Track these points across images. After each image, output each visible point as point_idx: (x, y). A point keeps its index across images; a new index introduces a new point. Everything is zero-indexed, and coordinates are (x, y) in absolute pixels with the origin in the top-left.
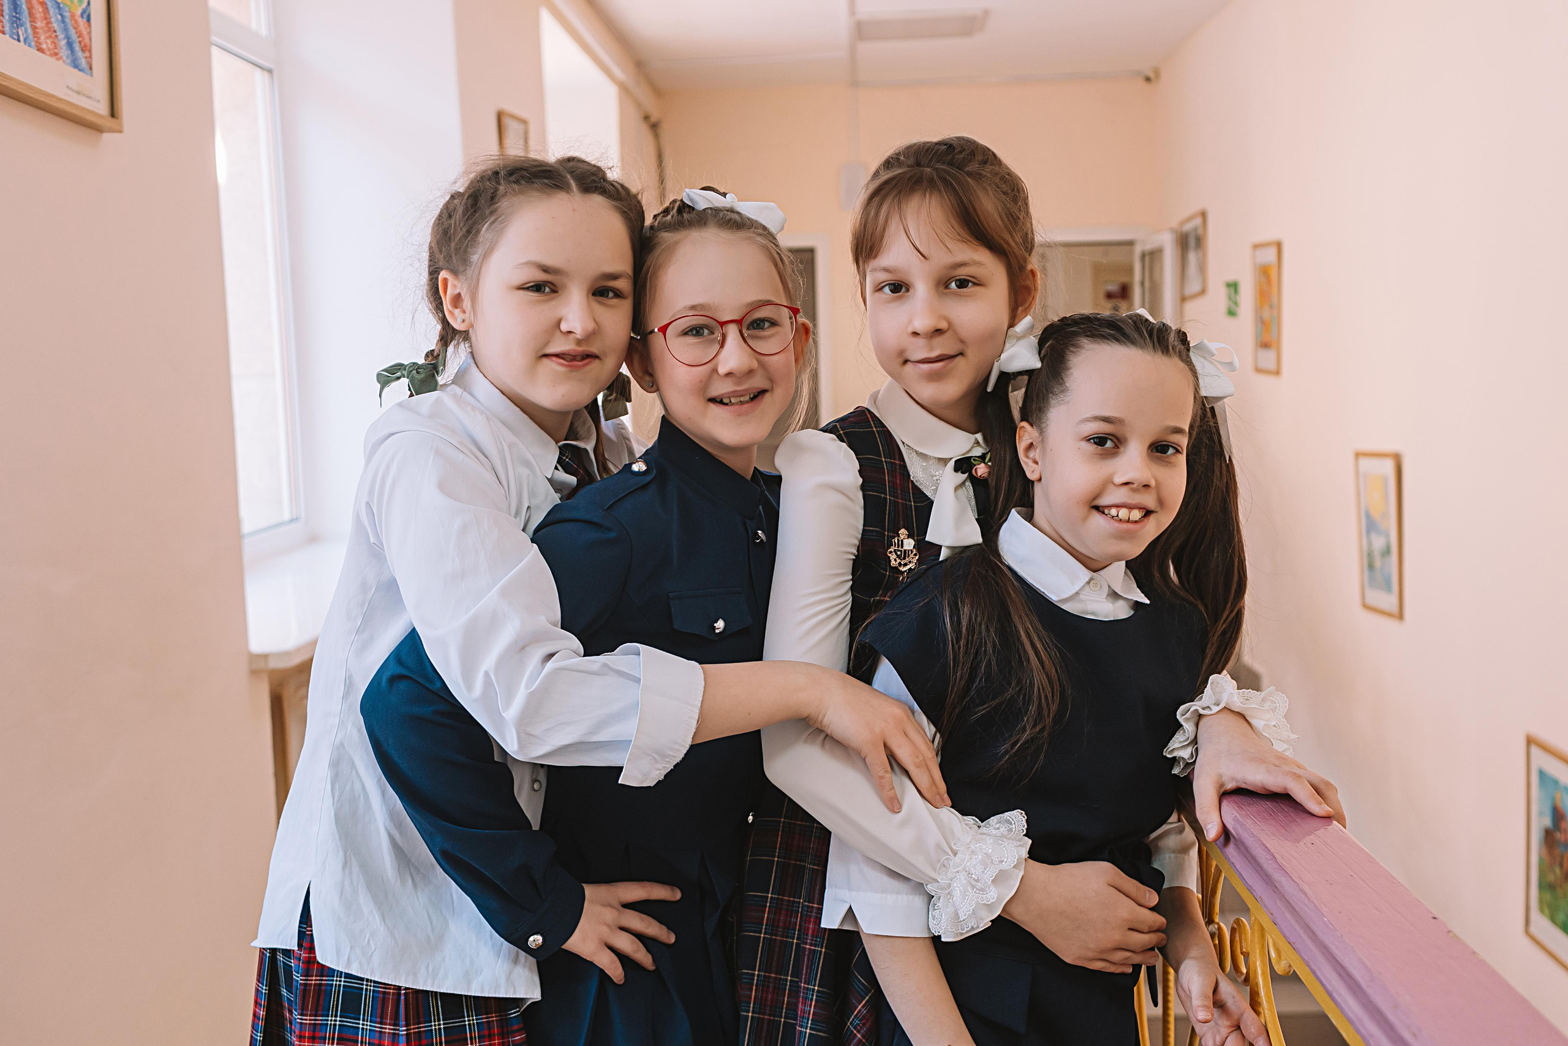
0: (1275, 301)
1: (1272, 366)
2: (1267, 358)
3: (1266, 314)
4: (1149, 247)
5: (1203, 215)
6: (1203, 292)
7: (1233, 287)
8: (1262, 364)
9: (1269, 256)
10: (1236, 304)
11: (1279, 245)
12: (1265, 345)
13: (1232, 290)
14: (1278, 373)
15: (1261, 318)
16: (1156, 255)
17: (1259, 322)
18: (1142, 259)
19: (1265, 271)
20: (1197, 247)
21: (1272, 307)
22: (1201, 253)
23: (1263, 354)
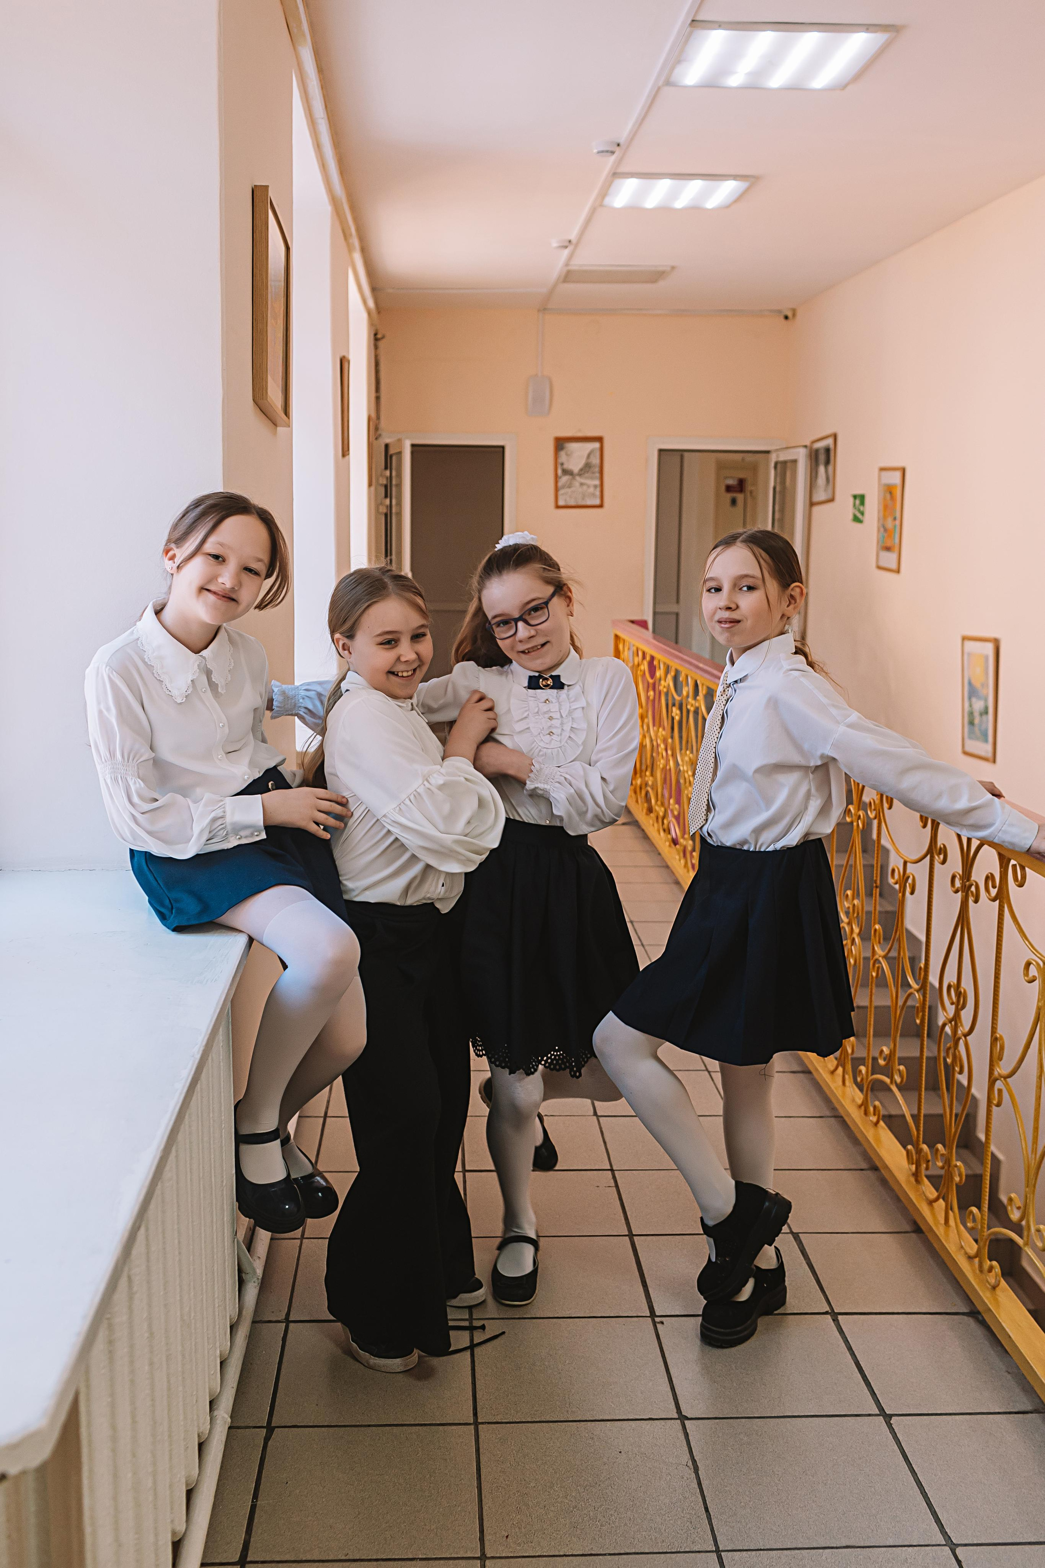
0: (898, 515)
1: (895, 566)
2: (889, 559)
3: (889, 524)
4: (782, 458)
5: (835, 437)
6: (832, 500)
7: (860, 499)
8: (882, 564)
9: (894, 478)
10: (862, 513)
11: (903, 471)
12: (888, 549)
13: (858, 502)
14: (898, 571)
15: (884, 526)
16: (789, 465)
17: (882, 529)
18: (775, 467)
19: (889, 490)
20: (827, 462)
21: (895, 519)
22: (830, 468)
23: (884, 554)
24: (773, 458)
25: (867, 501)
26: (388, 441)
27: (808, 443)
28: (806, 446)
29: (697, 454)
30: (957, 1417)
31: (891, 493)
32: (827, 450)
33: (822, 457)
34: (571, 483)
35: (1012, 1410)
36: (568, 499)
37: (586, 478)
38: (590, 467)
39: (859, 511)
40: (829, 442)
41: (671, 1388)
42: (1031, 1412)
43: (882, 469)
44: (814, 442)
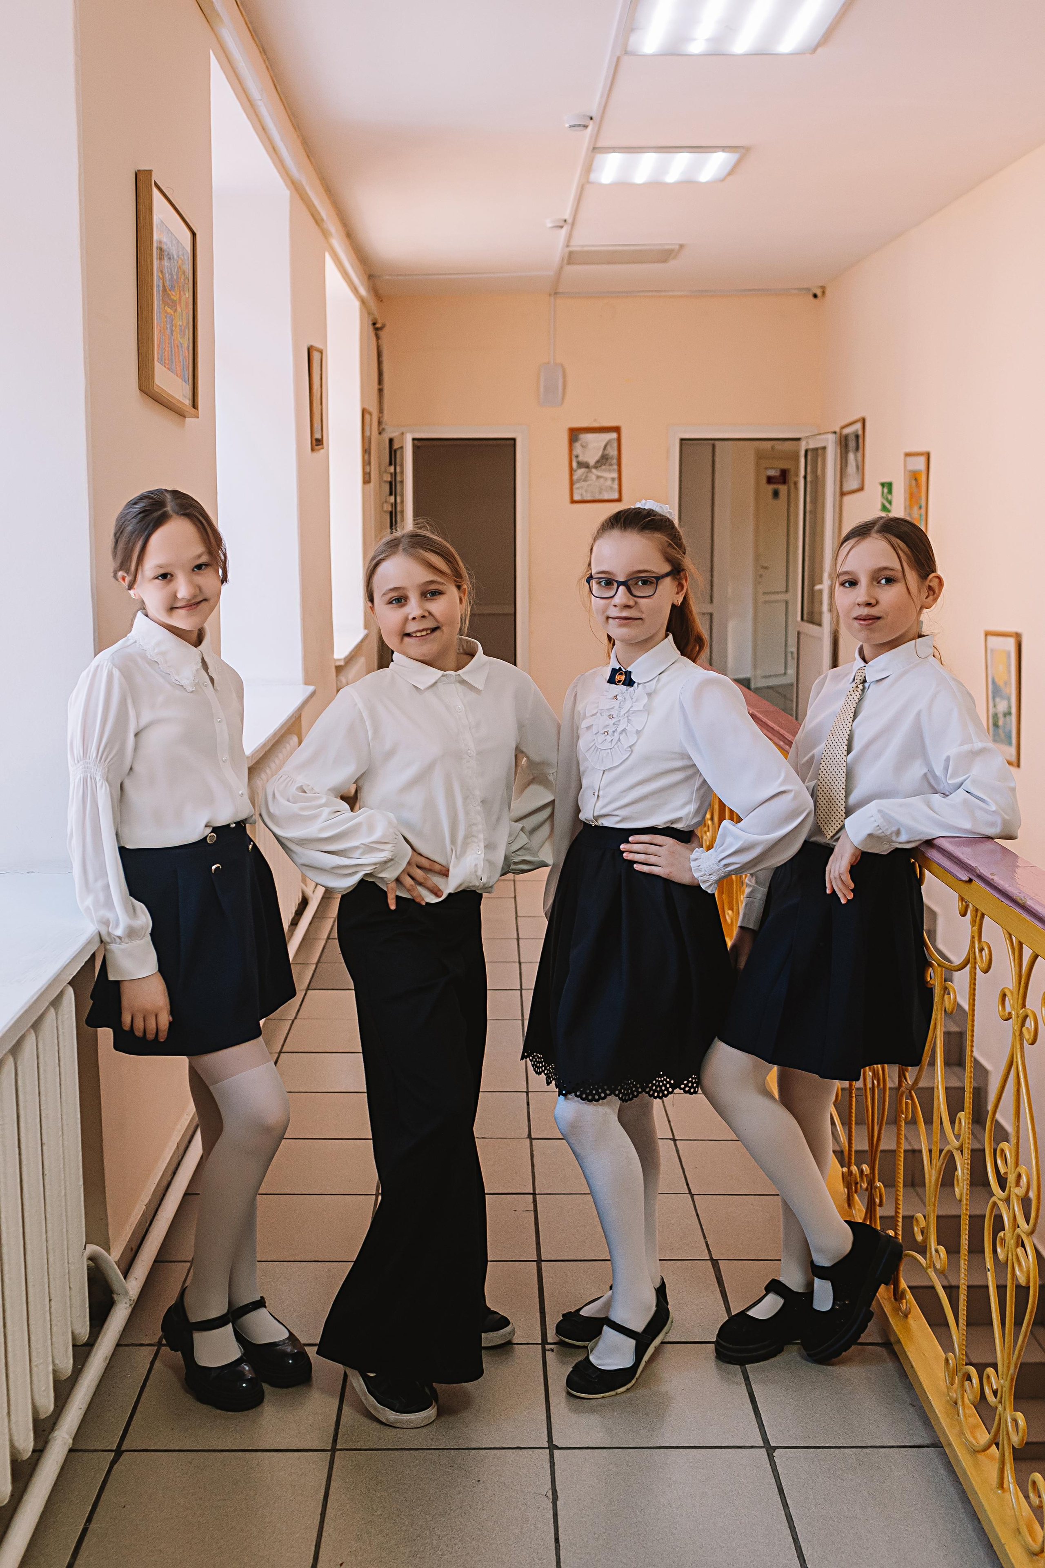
6: (861, 489)
7: (888, 486)
9: (920, 464)
10: (890, 499)
11: (928, 456)
13: (886, 488)
16: (818, 452)
18: (806, 455)
19: (915, 476)
20: (856, 448)
21: (921, 507)
22: (859, 454)
24: (804, 446)
25: (894, 489)
26: (392, 435)
27: (838, 428)
28: (836, 432)
29: (730, 442)
30: (846, 1450)
31: (916, 480)
32: (857, 436)
33: (851, 443)
34: (587, 477)
35: (907, 1444)
36: (584, 494)
37: (604, 470)
38: (607, 459)
39: (887, 499)
40: (858, 427)
41: (547, 1417)
42: (928, 1447)
43: (907, 455)
44: (843, 428)
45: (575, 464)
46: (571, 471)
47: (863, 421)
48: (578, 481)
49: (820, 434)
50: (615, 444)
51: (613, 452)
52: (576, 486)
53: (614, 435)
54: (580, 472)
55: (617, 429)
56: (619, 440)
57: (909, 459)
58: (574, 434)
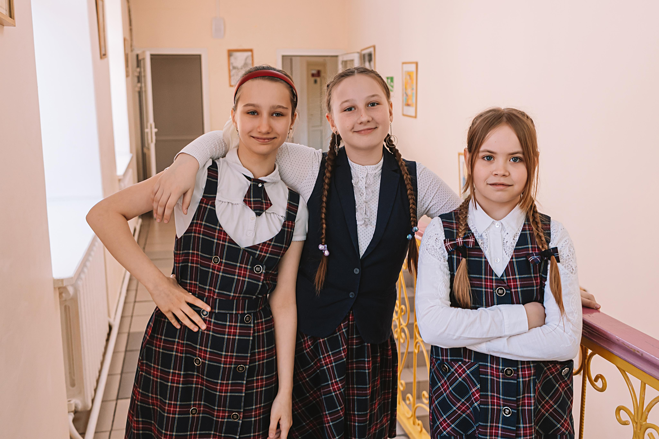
0: (414, 87)
1: (413, 114)
2: (410, 111)
3: (409, 92)
4: (345, 59)
7: (391, 79)
8: (405, 113)
9: (411, 68)
10: (393, 87)
11: (417, 64)
12: (408, 105)
14: (416, 117)
15: (406, 93)
16: (348, 62)
17: (405, 95)
18: (342, 64)
19: (409, 74)
20: (370, 60)
21: (413, 89)
22: (372, 63)
23: (406, 108)
24: (340, 59)
25: (395, 80)
26: (138, 52)
27: (359, 51)
28: (358, 52)
29: (298, 57)
31: (410, 76)
32: (370, 55)
33: (367, 58)
34: (237, 74)
38: (247, 65)
40: (371, 50)
43: (403, 63)
44: (362, 50)
45: (231, 68)
46: (230, 71)
47: (374, 47)
48: (233, 75)
49: (347, 54)
50: (250, 58)
51: (249, 61)
52: (232, 78)
53: (249, 53)
54: (233, 72)
55: (251, 50)
56: (252, 56)
57: (404, 65)
58: (230, 53)
